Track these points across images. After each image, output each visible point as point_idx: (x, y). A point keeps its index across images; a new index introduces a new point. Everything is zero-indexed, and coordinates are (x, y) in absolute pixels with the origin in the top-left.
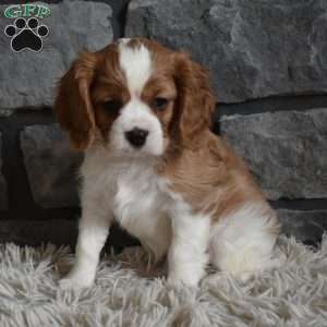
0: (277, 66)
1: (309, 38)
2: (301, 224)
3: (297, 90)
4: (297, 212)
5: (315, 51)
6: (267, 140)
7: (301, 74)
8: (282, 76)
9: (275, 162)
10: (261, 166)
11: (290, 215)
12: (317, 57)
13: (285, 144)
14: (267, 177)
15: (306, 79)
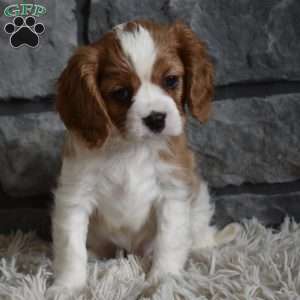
0: (236, 54)
1: (266, 26)
2: (264, 208)
3: (257, 77)
4: (260, 196)
5: (272, 39)
6: (228, 126)
7: (259, 62)
8: (241, 64)
9: (236, 148)
10: (223, 153)
11: (253, 199)
12: (275, 45)
13: (246, 130)
14: (229, 162)
15: (265, 66)
